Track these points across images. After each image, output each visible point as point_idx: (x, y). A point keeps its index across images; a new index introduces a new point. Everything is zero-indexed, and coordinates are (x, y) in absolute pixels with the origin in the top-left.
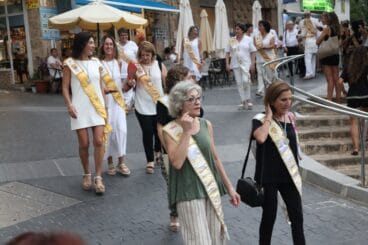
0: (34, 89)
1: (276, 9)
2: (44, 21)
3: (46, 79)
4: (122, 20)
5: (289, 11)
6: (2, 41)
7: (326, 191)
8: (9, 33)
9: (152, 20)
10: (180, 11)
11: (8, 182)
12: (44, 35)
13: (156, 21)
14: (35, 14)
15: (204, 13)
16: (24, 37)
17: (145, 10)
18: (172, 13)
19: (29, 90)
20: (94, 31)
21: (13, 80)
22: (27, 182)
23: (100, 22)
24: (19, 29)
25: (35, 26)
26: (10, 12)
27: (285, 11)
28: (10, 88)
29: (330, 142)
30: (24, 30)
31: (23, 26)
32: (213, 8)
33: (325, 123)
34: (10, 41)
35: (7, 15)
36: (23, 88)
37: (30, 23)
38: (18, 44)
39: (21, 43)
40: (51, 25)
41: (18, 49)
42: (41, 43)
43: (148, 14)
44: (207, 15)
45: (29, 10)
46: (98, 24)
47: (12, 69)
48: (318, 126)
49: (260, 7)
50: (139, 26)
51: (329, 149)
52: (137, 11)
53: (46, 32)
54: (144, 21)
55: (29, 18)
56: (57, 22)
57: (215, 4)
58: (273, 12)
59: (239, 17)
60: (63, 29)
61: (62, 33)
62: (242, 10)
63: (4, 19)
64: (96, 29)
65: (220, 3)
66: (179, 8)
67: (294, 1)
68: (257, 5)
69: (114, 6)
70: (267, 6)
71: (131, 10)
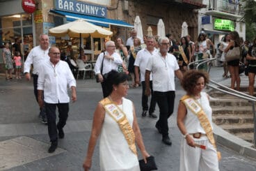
1: (197, 27)
2: (45, 30)
4: (96, 31)
5: (205, 29)
7: (230, 150)
8: (22, 38)
9: (116, 32)
10: (135, 27)
11: (19, 136)
13: (118, 33)
14: (40, 26)
15: (150, 29)
16: (32, 41)
17: (112, 26)
18: (128, 28)
20: (77, 38)
24: (29, 36)
25: (39, 32)
26: (24, 24)
27: (203, 30)
29: (232, 117)
30: (32, 36)
31: (32, 34)
32: (156, 26)
33: (229, 104)
35: (22, 26)
37: (36, 33)
38: (28, 45)
39: (30, 45)
40: (50, 34)
43: (113, 28)
45: (36, 24)
46: (80, 34)
48: (224, 106)
49: (187, 26)
50: (107, 36)
51: (232, 121)
52: (106, 26)
54: (110, 33)
55: (36, 29)
56: (54, 32)
57: (157, 23)
59: (172, 32)
60: (58, 37)
61: (57, 39)
62: (174, 28)
63: (19, 30)
64: (79, 36)
65: (161, 23)
66: (133, 25)
67: (209, 23)
68: (185, 25)
69: (91, 22)
70: (191, 26)
71: (103, 26)
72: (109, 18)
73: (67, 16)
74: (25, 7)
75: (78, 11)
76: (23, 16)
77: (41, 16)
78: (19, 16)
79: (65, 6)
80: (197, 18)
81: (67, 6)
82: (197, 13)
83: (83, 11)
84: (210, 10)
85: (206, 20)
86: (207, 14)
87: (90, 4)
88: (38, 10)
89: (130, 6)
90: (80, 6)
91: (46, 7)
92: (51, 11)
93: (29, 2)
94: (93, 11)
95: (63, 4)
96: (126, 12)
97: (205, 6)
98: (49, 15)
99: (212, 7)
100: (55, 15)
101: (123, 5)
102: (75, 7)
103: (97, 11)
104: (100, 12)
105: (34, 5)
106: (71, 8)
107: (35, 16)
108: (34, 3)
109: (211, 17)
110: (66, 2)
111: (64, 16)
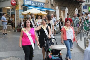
0: (16, 31)
1: (81, 11)
2: (20, 13)
3: (20, 28)
4: (41, 13)
5: (85, 11)
6: (9, 18)
8: (11, 16)
10: (56, 11)
11: (11, 57)
12: (20, 17)
13: (49, 13)
14: (18, 11)
17: (46, 10)
18: (53, 11)
19: (15, 31)
21: (11, 28)
22: (16, 57)
23: (34, 13)
24: (13, 15)
25: (18, 14)
28: (10, 30)
30: (14, 15)
32: (65, 10)
34: (11, 18)
35: (10, 11)
36: (13, 31)
37: (16, 14)
38: (12, 19)
39: (13, 19)
40: (22, 14)
41: (13, 20)
42: (19, 19)
43: (47, 11)
44: (62, 12)
45: (16, 10)
47: (11, 26)
49: (77, 10)
50: (44, 15)
52: (44, 11)
53: (20, 16)
54: (46, 14)
55: (16, 12)
57: (65, 9)
58: (80, 11)
59: (71, 12)
61: (24, 16)
62: (72, 11)
63: (9, 13)
65: (67, 9)
66: (55, 10)
67: (86, 8)
68: (76, 10)
69: (38, 9)
70: (79, 10)
71: (42, 11)
72: (45, 7)
73: (28, 7)
74: (12, 4)
75: (33, 5)
76: (11, 7)
77: (18, 7)
78: (9, 7)
79: (28, 3)
80: (81, 7)
81: (29, 3)
82: (81, 5)
83: (35, 5)
84: (86, 3)
85: (85, 8)
86: (86, 5)
87: (38, 2)
88: (17, 4)
89: (53, 2)
90: (33, 3)
91: (20, 3)
92: (22, 5)
93: (14, 2)
94: (39, 5)
95: (27, 2)
96: (52, 5)
97: (84, 2)
98: (21, 7)
99: (87, 2)
100: (24, 7)
101: (51, 2)
102: (31, 3)
103: (40, 5)
104: (41, 5)
105: (15, 3)
106: (30, 4)
107: (16, 7)
108: (15, 2)
109: (87, 6)
110: (28, 1)
111: (27, 7)
